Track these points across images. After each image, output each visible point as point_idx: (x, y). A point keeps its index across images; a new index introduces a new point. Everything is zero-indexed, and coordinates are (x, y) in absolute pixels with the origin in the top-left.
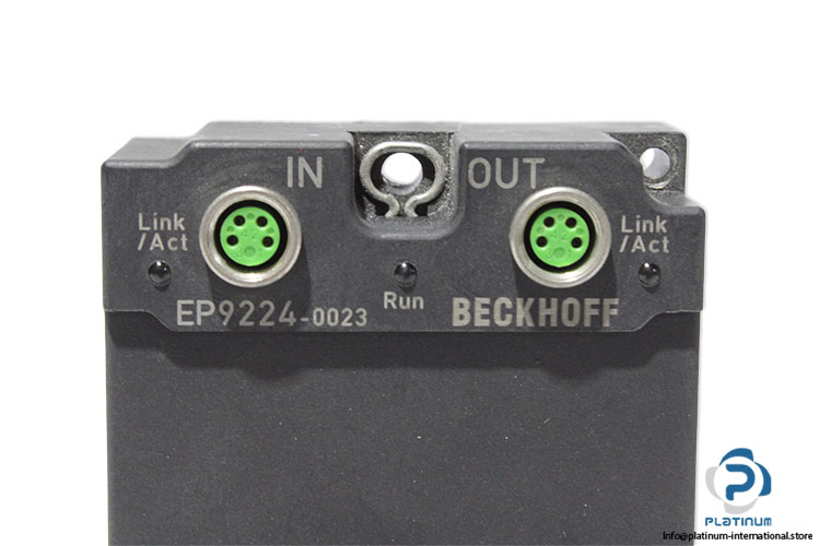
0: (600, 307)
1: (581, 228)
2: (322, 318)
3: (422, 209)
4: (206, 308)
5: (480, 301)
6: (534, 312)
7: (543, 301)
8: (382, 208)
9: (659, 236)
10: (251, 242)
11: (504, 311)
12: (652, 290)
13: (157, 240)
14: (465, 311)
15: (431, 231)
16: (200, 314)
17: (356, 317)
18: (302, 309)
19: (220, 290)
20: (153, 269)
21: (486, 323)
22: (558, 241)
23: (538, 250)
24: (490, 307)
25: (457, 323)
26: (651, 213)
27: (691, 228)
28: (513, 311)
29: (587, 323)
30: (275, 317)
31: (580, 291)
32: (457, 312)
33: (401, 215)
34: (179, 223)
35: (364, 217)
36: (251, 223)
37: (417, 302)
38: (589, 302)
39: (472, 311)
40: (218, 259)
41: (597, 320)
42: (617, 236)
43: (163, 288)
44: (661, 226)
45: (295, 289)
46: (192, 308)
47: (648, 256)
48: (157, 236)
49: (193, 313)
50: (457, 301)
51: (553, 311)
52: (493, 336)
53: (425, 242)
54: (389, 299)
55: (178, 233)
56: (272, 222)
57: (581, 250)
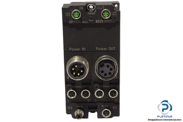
0: (110, 21)
1: (108, 13)
2: (83, 22)
3: (93, 11)
4: (72, 21)
5: (98, 20)
6: (104, 21)
7: (104, 20)
8: (89, 11)
9: (116, 14)
10: (76, 15)
11: (101, 21)
12: (115, 19)
13: (67, 15)
14: (97, 21)
15: (93, 14)
16: (72, 22)
17: (87, 22)
18: (82, 21)
19: (74, 20)
20: (67, 18)
21: (99, 22)
22: (106, 14)
23: (104, 15)
24: (99, 21)
25: (96, 22)
26: (115, 11)
27: (119, 13)
28: (102, 21)
29: (109, 22)
30: (79, 22)
31: (108, 19)
32: (96, 21)
33: (91, 12)
34: (69, 13)
35: (87, 12)
36: (76, 13)
37: (92, 20)
38: (109, 20)
39: (98, 21)
40: (73, 17)
41: (110, 22)
42: (111, 14)
43: (68, 20)
44: (116, 13)
45: (81, 19)
46: (71, 21)
47: (115, 16)
48: (67, 14)
49: (71, 22)
50: (96, 20)
51: (105, 21)
52: (100, 23)
53: (93, 15)
54: (90, 20)
55: (69, 14)
56: (78, 13)
57: (108, 15)
